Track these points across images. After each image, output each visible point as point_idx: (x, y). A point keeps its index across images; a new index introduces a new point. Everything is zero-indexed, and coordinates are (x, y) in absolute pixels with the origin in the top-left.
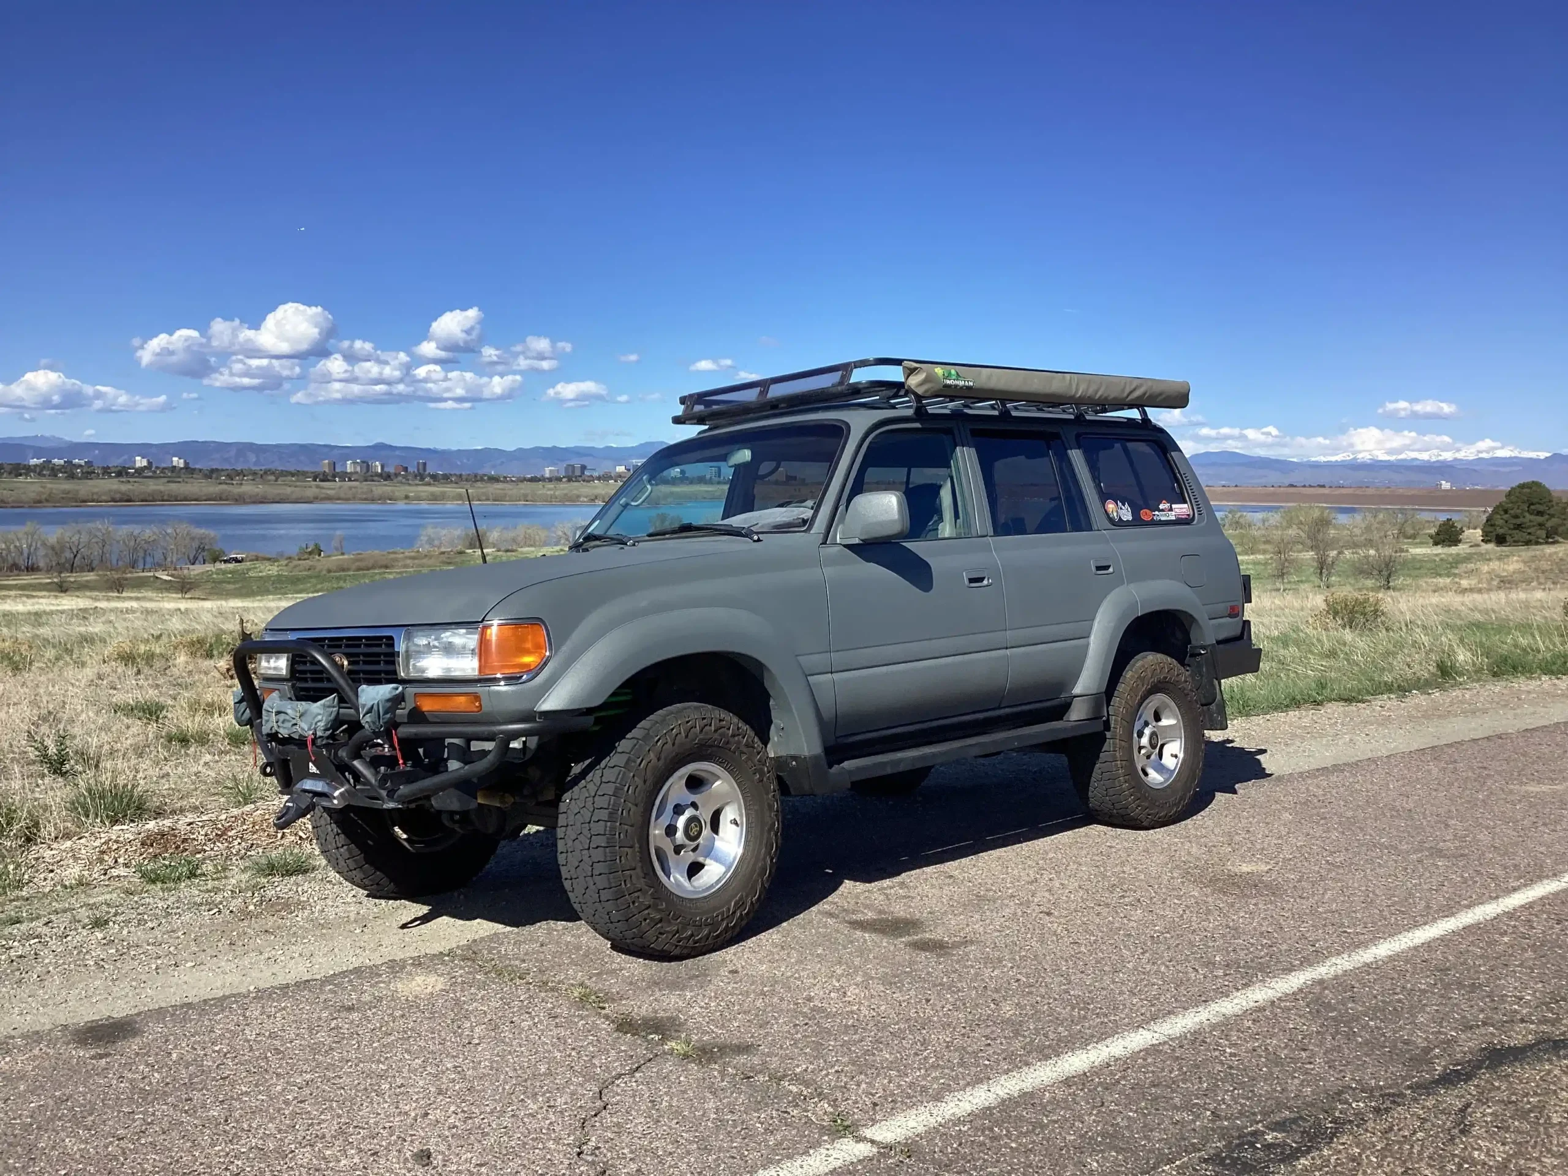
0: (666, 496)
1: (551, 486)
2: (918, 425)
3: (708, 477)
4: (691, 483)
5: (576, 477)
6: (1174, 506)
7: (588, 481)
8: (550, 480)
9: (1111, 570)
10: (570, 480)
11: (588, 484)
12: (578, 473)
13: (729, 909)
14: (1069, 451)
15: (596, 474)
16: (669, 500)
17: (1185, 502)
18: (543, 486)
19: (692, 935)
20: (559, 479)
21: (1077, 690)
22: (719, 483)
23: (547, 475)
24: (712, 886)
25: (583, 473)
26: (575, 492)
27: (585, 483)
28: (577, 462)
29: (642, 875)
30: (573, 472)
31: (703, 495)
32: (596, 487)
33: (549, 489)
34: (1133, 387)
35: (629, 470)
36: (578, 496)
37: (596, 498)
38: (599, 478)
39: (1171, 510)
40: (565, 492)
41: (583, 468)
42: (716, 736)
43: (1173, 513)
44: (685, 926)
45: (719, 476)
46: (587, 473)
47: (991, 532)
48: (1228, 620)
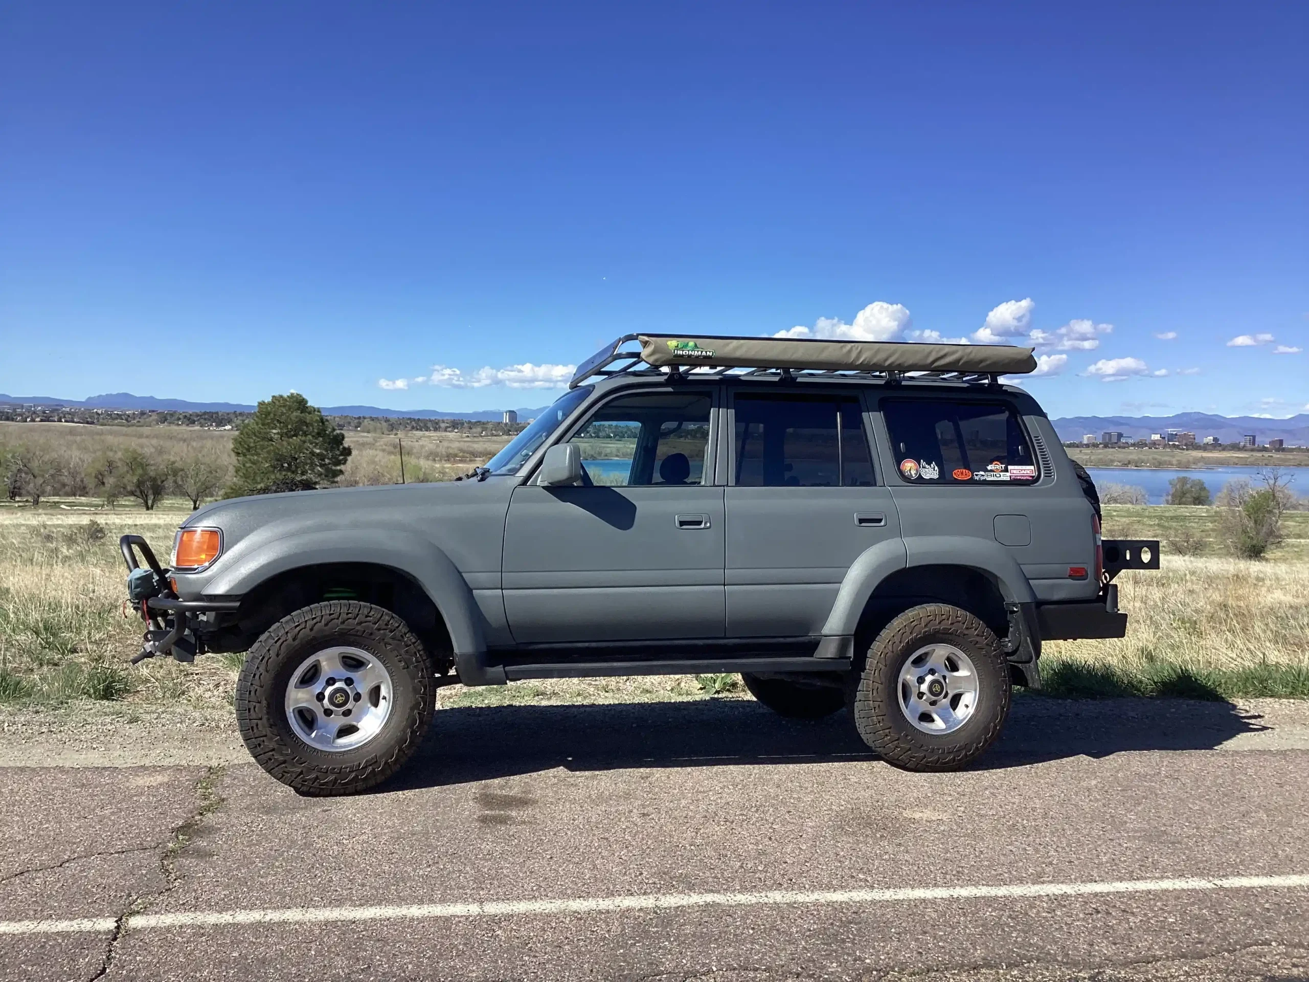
0: (1196, 461)
1: (1088, 451)
2: (670, 389)
3: (1242, 444)
4: (1224, 450)
5: (1112, 444)
6: (1010, 467)
7: (1124, 448)
8: (1087, 446)
9: (882, 523)
10: (1106, 446)
11: (1123, 450)
12: (1114, 440)
13: (360, 764)
14: (865, 415)
15: (1131, 441)
16: (1200, 465)
17: (1032, 464)
18: (1081, 451)
19: (317, 778)
20: (1095, 446)
21: (826, 630)
22: (1252, 450)
23: (1085, 442)
24: (351, 745)
25: (1119, 439)
26: (1110, 457)
27: (1120, 450)
28: (1113, 430)
29: (267, 724)
30: (1110, 439)
31: (1236, 460)
32: (1131, 453)
33: (1086, 454)
34: (942, 353)
35: (1164, 438)
36: (1112, 461)
37: (1129, 463)
38: (1133, 445)
39: (1006, 470)
40: (1100, 456)
41: (1120, 435)
42: (359, 628)
43: (1008, 474)
44: (310, 770)
45: (1254, 443)
46: (1123, 440)
47: (732, 481)
48: (1070, 581)
